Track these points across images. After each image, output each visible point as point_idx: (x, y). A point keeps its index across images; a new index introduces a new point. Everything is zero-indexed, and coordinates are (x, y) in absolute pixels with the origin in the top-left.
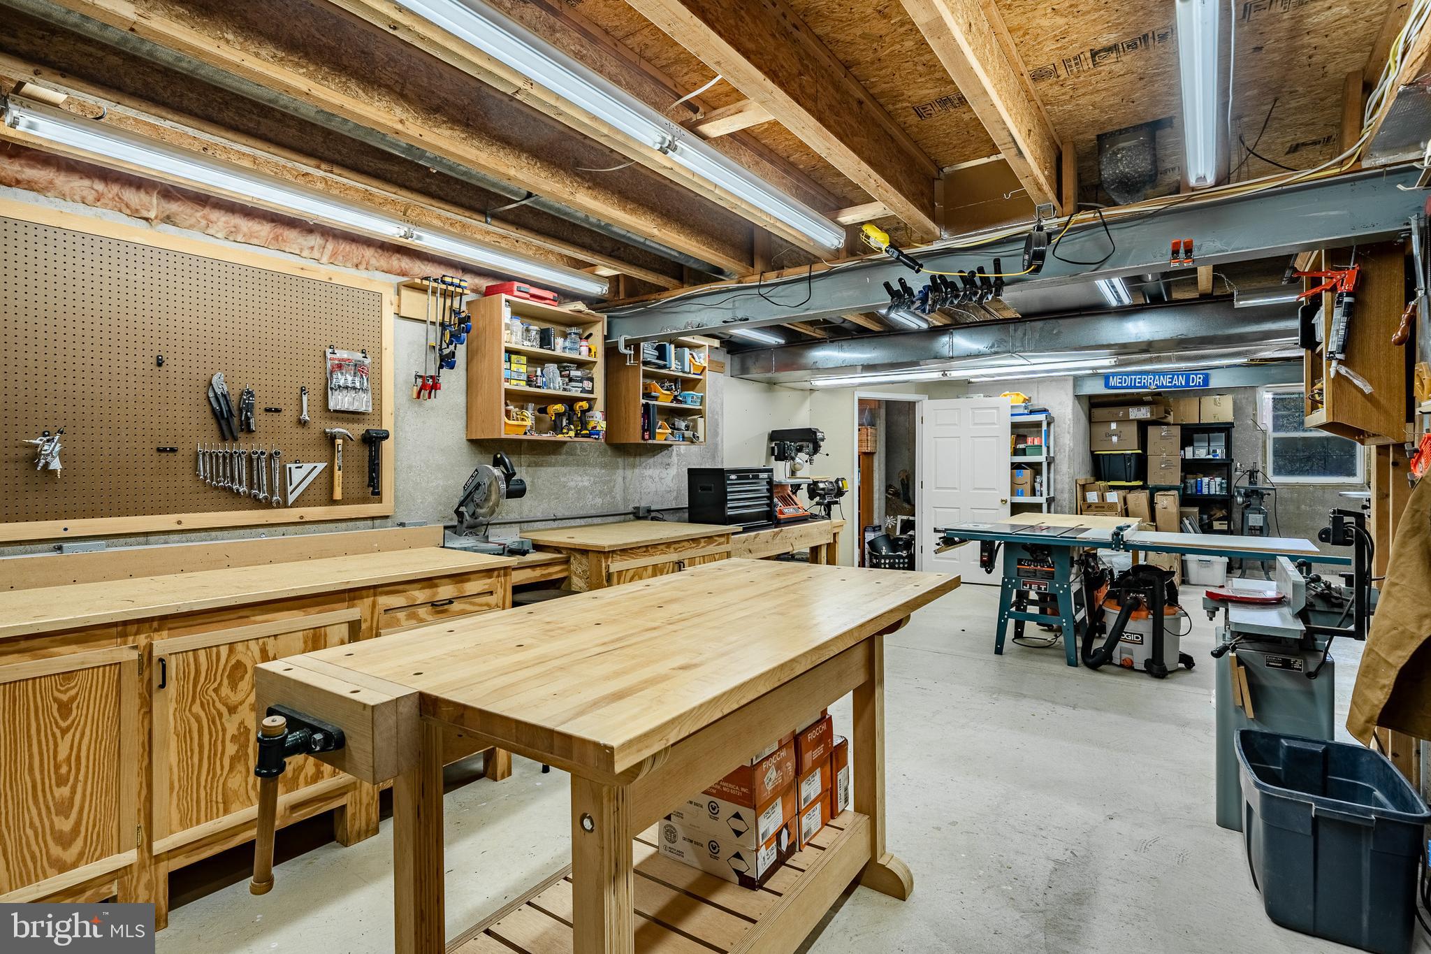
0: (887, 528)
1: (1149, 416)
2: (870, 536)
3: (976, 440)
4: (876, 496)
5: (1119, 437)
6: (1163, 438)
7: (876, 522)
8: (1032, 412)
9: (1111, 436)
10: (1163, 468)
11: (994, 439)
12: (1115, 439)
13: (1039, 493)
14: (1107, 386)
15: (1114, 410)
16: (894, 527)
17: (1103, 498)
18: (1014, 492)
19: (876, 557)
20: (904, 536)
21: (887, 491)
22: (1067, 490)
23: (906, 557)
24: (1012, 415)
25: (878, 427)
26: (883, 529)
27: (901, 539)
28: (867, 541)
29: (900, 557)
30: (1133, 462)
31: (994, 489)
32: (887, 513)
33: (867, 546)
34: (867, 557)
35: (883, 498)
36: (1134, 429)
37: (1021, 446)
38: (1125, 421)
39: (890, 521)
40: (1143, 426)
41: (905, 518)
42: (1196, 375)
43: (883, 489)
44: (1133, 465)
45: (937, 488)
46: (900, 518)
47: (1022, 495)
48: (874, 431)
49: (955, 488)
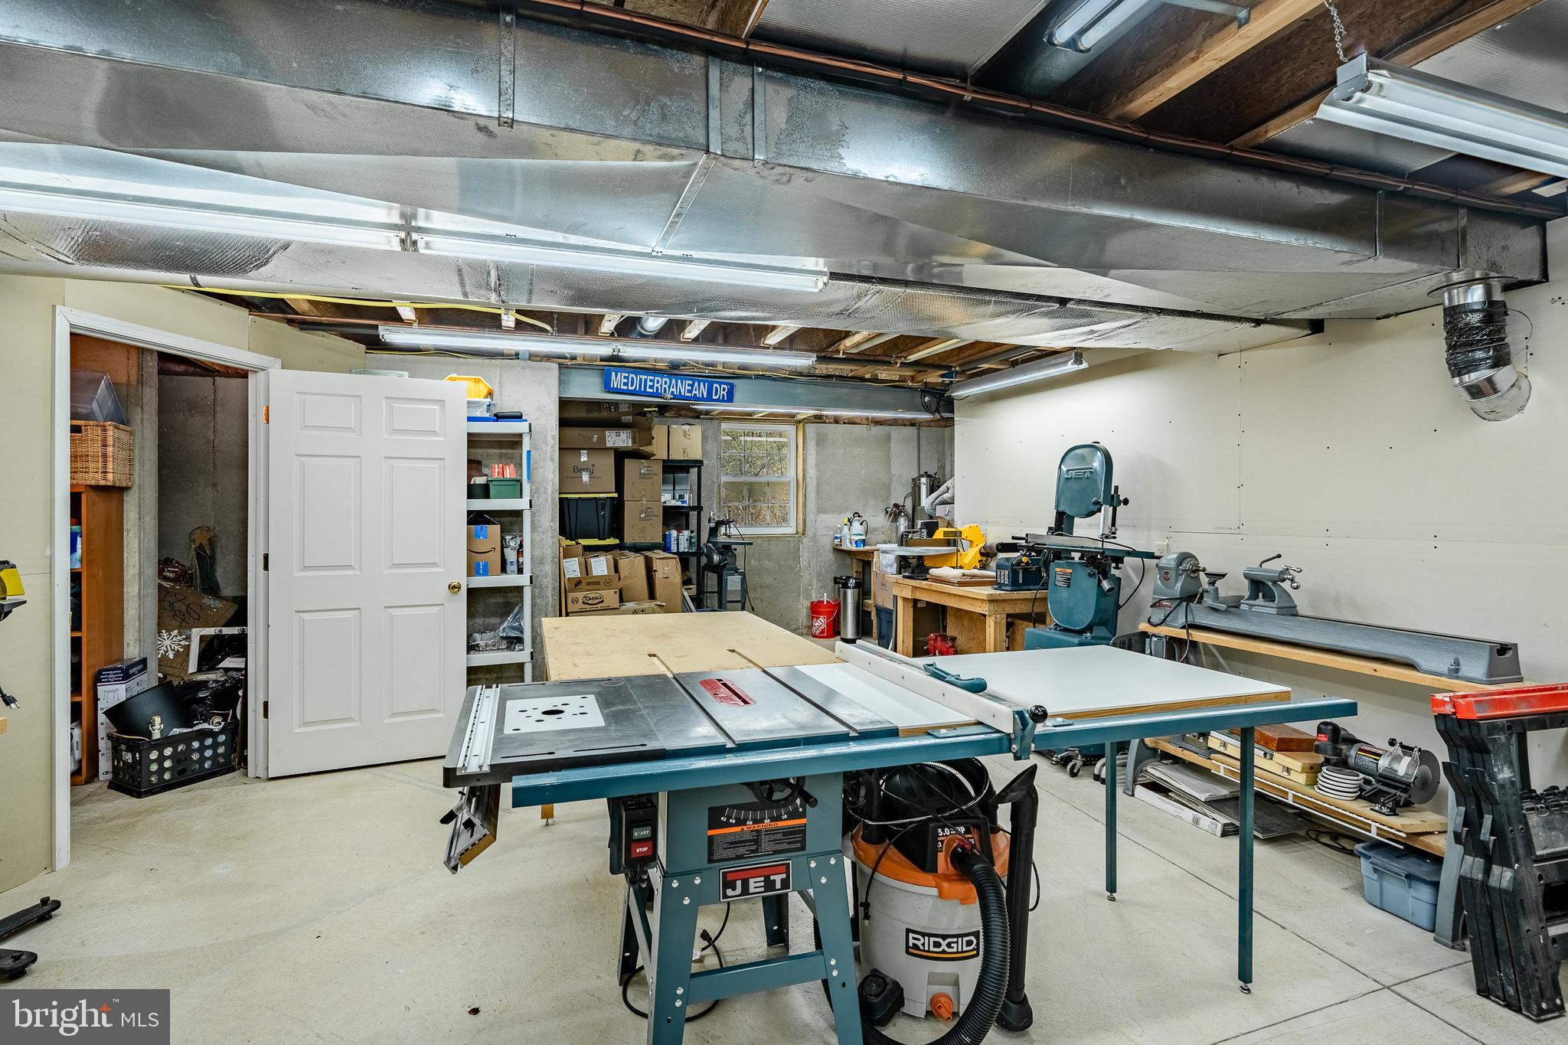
0: (163, 662)
1: (630, 444)
2: (112, 694)
3: (396, 463)
4: (131, 590)
5: (592, 473)
6: (643, 476)
7: (132, 651)
8: (499, 417)
9: (581, 470)
10: (641, 519)
11: (435, 465)
12: (585, 477)
13: (515, 568)
14: (608, 388)
15: (586, 432)
16: (183, 655)
17: (586, 568)
18: (472, 570)
19: (132, 747)
20: (211, 676)
21: (161, 571)
22: (549, 560)
23: (222, 732)
24: (470, 419)
25: (136, 427)
26: (152, 665)
27: (204, 685)
28: (104, 705)
29: (203, 735)
30: (607, 509)
31: (434, 565)
32: (162, 625)
33: (102, 718)
34: (104, 745)
35: (152, 592)
36: (609, 461)
37: (480, 480)
38: (599, 449)
39: (170, 643)
40: (621, 456)
41: (210, 631)
42: (720, 384)
43: (152, 570)
44: (607, 515)
45: (306, 568)
46: (196, 633)
47: (486, 573)
48: (124, 436)
49: (350, 567)
